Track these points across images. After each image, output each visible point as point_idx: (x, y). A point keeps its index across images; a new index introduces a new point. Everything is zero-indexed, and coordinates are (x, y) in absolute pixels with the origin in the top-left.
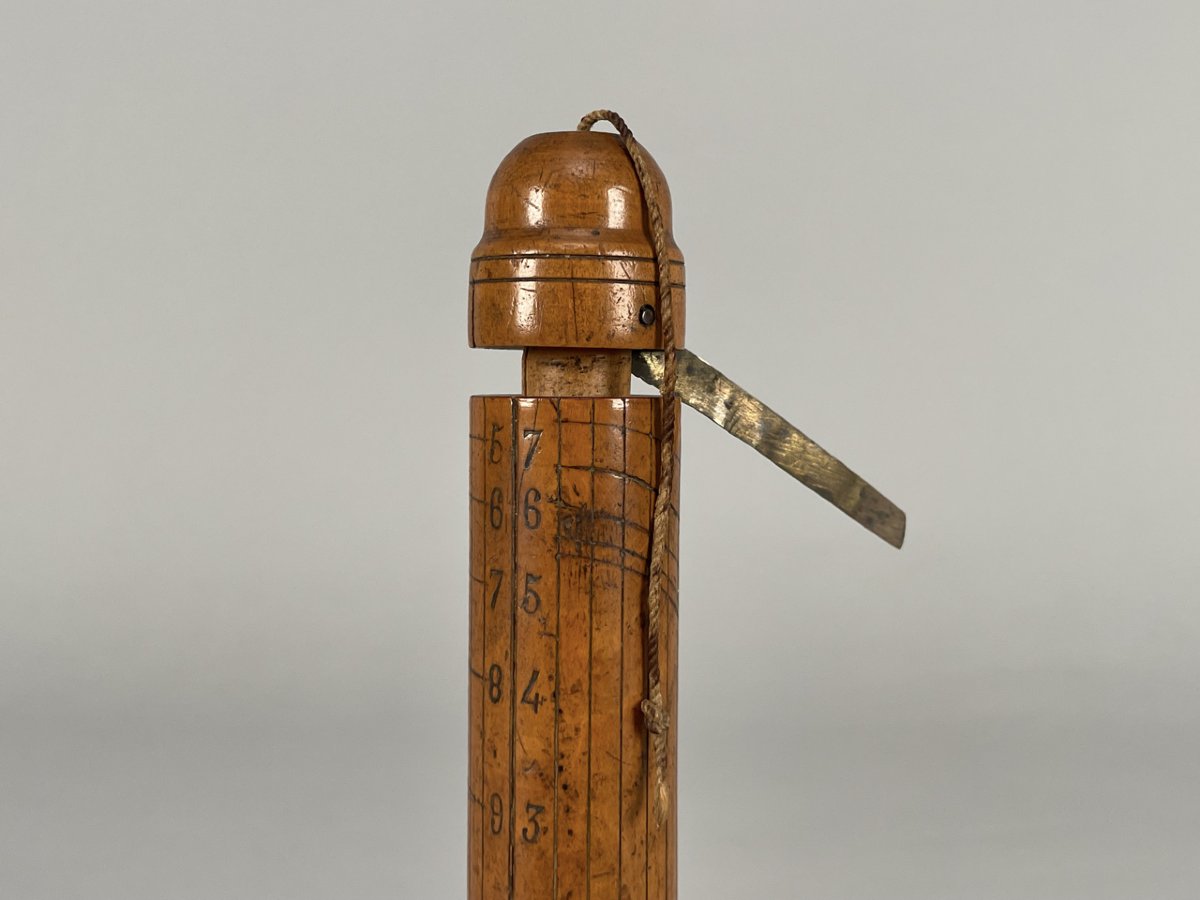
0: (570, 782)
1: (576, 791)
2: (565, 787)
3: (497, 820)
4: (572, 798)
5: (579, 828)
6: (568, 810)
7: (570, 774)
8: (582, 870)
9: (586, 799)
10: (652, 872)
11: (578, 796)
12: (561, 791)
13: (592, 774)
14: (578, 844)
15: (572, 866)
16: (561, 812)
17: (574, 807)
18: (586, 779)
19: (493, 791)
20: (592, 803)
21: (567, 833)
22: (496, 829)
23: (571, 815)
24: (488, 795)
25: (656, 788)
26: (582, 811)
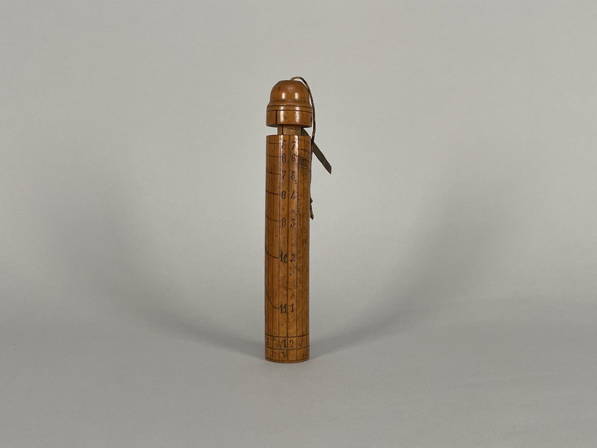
2: (299, 215)
4: (300, 217)
6: (300, 219)
22: (284, 225)
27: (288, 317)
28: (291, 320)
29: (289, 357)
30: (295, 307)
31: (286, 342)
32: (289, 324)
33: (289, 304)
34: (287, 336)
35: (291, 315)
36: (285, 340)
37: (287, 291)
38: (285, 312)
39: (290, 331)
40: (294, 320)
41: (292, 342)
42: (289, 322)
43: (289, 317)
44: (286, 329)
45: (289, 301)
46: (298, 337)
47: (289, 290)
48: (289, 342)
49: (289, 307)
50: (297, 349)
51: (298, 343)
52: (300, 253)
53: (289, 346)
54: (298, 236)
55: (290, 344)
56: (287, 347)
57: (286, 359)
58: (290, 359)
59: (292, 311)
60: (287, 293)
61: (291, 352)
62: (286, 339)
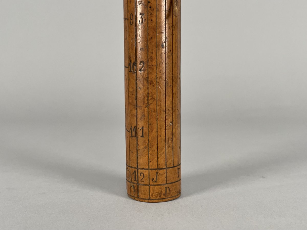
0: (152, 6)
1: (153, 9)
2: (150, 7)
3: (132, 21)
4: (152, 11)
5: (154, 19)
6: (151, 14)
7: (152, 3)
8: (155, 31)
9: (156, 11)
10: (174, 36)
11: (154, 10)
12: (149, 9)
13: (157, 4)
14: (154, 24)
15: (152, 30)
16: (149, 14)
17: (153, 13)
18: (156, 5)
19: (130, 13)
20: (157, 12)
21: (151, 20)
22: (132, 23)
23: (152, 15)
24: (129, 15)
25: (174, 8)
26: (155, 14)
27: (137, 143)
28: (141, 147)
29: (140, 194)
30: (145, 130)
31: (136, 173)
32: (139, 151)
33: (138, 127)
34: (137, 166)
35: (141, 140)
36: (135, 172)
37: (137, 110)
38: (135, 136)
39: (140, 161)
40: (145, 148)
41: (142, 174)
42: (139, 149)
43: (139, 143)
44: (136, 158)
45: (138, 123)
46: (152, 169)
47: (138, 109)
48: (139, 174)
49: (139, 130)
50: (149, 185)
51: (151, 177)
52: (152, 61)
53: (139, 180)
54: (149, 37)
55: (141, 177)
56: (138, 181)
57: (136, 195)
58: (142, 196)
59: (142, 136)
60: (137, 112)
61: (142, 188)
62: (136, 170)
